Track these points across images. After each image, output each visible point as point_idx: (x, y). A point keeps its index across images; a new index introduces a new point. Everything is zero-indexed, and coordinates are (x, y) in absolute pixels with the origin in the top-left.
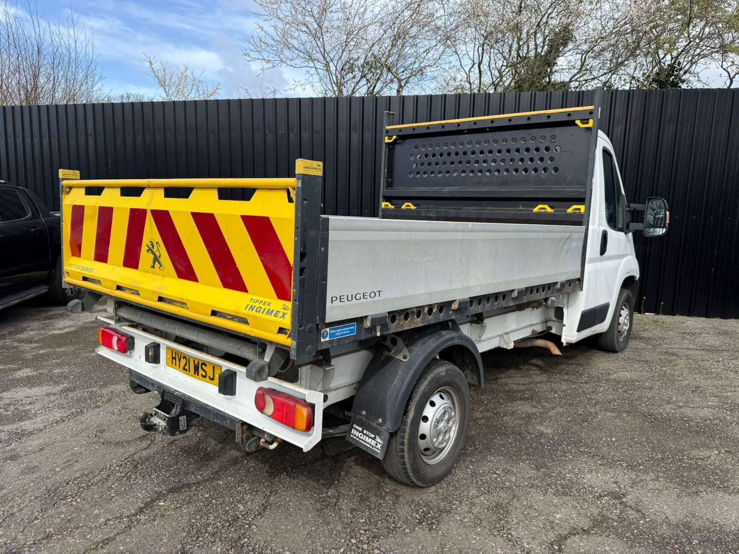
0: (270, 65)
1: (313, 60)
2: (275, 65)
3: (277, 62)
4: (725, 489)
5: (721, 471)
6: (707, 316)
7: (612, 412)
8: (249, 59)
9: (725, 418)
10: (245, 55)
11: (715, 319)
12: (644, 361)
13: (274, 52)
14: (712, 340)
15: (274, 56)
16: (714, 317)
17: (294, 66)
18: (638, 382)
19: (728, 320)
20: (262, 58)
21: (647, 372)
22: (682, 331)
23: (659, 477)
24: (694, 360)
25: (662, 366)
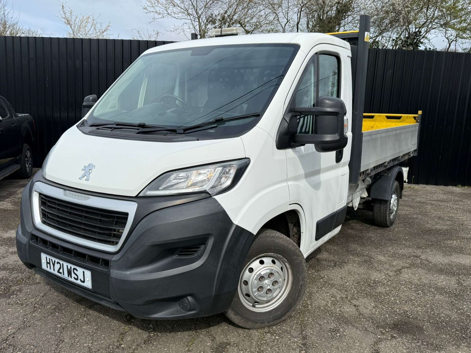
0: (161, 16)
1: (189, 14)
2: (164, 16)
3: (165, 15)
4: (463, 253)
5: (459, 247)
6: (437, 185)
7: (401, 228)
8: (147, 11)
9: (457, 229)
10: (144, 9)
11: (441, 186)
12: (409, 206)
13: (164, 8)
14: (442, 196)
15: (163, 10)
16: (440, 185)
17: (177, 17)
18: (409, 215)
19: (448, 187)
20: (155, 11)
21: (413, 211)
22: (425, 192)
23: (433, 250)
24: (435, 205)
25: (419, 208)
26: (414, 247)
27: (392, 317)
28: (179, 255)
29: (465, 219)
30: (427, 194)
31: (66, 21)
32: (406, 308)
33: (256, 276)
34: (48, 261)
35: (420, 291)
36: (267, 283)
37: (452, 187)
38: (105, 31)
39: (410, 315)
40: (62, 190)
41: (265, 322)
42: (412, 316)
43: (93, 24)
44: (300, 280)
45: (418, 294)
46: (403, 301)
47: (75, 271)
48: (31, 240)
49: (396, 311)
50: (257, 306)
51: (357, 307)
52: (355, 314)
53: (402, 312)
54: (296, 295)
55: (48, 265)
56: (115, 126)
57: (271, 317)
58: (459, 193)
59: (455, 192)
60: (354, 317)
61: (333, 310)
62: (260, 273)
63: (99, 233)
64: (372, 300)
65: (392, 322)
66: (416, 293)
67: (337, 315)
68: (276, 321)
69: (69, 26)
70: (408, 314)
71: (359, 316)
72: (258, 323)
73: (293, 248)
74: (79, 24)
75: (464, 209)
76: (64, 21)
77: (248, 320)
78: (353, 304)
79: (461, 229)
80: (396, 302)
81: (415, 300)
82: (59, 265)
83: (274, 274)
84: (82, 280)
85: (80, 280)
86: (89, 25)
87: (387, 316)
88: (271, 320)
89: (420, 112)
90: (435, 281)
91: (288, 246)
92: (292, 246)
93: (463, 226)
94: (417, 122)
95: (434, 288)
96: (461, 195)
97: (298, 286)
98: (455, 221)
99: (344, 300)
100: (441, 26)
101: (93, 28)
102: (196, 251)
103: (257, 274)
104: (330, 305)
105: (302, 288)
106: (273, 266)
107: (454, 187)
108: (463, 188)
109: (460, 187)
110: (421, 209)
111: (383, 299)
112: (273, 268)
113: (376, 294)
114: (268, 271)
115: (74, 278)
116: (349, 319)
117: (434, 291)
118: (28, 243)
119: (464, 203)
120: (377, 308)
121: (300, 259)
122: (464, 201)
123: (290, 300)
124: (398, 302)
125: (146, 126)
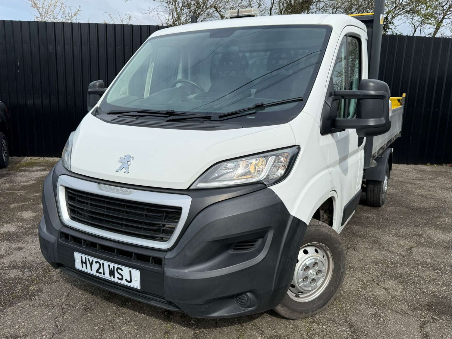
6: (407, 164)
9: (442, 207)
11: (412, 165)
12: (391, 185)
14: (416, 175)
16: (411, 164)
18: (394, 194)
19: (418, 165)
21: (396, 190)
23: (430, 228)
24: (414, 184)
25: (401, 187)
26: (412, 225)
27: (423, 298)
28: (234, 249)
29: (446, 197)
30: (402, 173)
31: (33, 4)
32: (433, 288)
33: (301, 266)
34: (84, 260)
35: (438, 270)
36: (312, 273)
37: (422, 165)
38: (74, 15)
39: (439, 295)
40: (96, 184)
41: (309, 312)
42: (441, 295)
43: (61, 8)
44: (341, 268)
45: (437, 273)
46: (427, 282)
47: (119, 271)
48: (60, 238)
49: (425, 292)
50: (301, 296)
51: (387, 290)
52: (389, 297)
53: (430, 292)
54: (337, 283)
55: (84, 265)
56: (136, 114)
57: (315, 306)
58: (431, 171)
59: (426, 170)
60: (389, 301)
61: (366, 295)
62: (305, 264)
63: (145, 229)
64: (397, 281)
65: (425, 303)
66: (435, 272)
67: (371, 300)
68: (319, 310)
69: (36, 9)
70: (437, 294)
71: (393, 298)
72: (302, 313)
73: (335, 237)
74: (47, 7)
75: (441, 187)
76: (31, 4)
77: (293, 311)
78: (382, 286)
79: (447, 207)
80: (421, 282)
81: (437, 279)
82: (98, 265)
83: (318, 263)
84: (129, 280)
85: (126, 280)
86: (58, 9)
87: (418, 297)
88: (314, 309)
89: (404, 95)
90: (447, 259)
91: (331, 235)
92: (334, 234)
93: (447, 203)
94: (401, 104)
95: (449, 266)
96: (433, 173)
97: (339, 275)
98: (438, 198)
99: (372, 283)
100: (408, 12)
101: (61, 12)
102: (253, 245)
103: (303, 264)
104: (361, 289)
105: (342, 276)
106: (317, 255)
107: (423, 165)
108: (432, 166)
109: (429, 166)
110: (403, 188)
111: (407, 280)
112: (317, 257)
113: (399, 275)
114: (313, 261)
115: (118, 278)
116: (384, 302)
117: (450, 270)
118: (56, 242)
119: (439, 181)
120: (406, 290)
121: (341, 247)
122: (438, 178)
123: (331, 288)
124: (422, 282)
125: (175, 114)
